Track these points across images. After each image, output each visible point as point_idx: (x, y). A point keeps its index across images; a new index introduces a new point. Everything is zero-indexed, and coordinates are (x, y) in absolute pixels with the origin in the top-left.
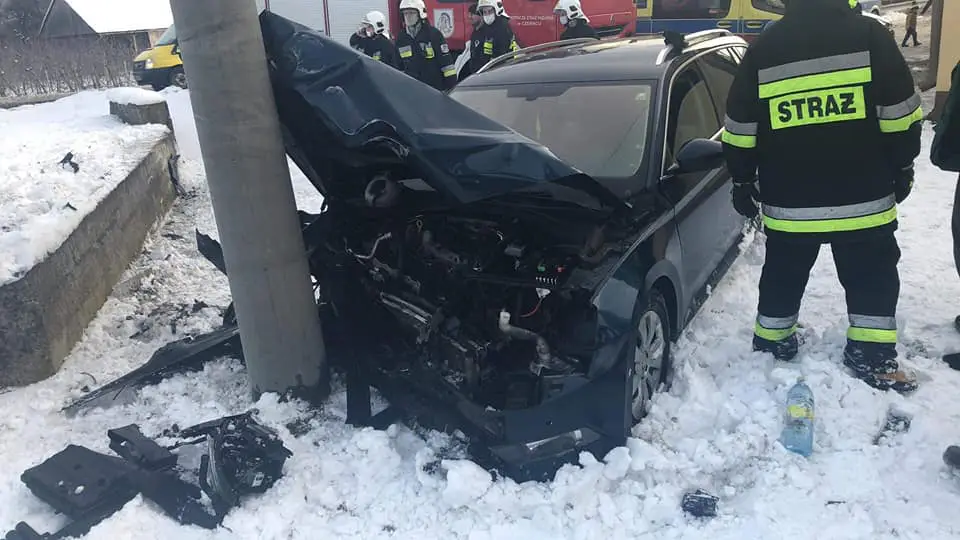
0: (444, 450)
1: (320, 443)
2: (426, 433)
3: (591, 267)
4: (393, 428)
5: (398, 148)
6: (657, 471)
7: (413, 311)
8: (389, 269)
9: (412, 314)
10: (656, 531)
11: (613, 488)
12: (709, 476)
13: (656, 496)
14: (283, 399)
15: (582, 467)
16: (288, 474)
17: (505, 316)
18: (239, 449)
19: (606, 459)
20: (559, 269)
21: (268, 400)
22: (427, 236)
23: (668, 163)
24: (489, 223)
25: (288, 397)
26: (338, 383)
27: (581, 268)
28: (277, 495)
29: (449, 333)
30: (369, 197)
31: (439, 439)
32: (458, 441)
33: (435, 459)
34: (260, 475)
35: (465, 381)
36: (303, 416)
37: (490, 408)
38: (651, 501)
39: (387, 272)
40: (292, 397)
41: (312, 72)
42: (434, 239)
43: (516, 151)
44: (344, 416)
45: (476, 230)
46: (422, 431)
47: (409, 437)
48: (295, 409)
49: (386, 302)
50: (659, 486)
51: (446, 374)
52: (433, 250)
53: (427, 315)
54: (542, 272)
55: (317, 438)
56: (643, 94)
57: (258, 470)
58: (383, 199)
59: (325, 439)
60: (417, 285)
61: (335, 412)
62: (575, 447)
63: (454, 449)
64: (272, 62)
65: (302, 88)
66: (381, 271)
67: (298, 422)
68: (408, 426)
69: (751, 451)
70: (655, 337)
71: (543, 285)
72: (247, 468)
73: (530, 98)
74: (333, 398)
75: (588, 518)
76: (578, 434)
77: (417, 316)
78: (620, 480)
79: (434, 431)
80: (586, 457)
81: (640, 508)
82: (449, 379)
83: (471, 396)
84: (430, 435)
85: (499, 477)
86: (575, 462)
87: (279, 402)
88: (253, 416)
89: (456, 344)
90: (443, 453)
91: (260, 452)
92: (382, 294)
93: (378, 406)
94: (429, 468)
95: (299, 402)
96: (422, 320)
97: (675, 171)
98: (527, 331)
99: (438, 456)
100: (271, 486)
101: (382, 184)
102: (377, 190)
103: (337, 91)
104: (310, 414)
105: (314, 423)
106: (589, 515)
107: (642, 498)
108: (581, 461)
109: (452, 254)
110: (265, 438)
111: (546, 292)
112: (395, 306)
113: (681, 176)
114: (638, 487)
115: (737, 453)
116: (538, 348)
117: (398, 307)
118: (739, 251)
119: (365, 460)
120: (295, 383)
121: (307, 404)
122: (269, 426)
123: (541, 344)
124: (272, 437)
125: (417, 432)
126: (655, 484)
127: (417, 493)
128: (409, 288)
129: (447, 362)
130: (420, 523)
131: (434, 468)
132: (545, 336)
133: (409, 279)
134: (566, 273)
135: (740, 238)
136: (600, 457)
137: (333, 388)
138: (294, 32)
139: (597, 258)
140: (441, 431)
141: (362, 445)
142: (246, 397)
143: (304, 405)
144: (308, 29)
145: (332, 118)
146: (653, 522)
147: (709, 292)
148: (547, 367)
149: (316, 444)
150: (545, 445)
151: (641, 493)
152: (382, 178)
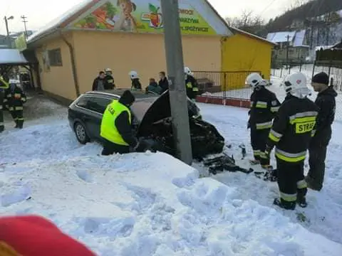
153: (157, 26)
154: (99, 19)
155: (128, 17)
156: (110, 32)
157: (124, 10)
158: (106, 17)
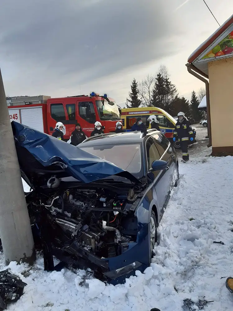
0: (84, 276)
1: (35, 279)
2: (76, 271)
3: (132, 203)
4: (63, 270)
5: (62, 165)
6: (163, 274)
7: (69, 224)
8: (58, 210)
9: (69, 225)
10: (165, 297)
11: (148, 283)
12: (180, 274)
13: (164, 284)
14: (19, 263)
15: (137, 276)
16: (25, 293)
17: (104, 223)
18: (6, 285)
19: (144, 272)
20: (121, 204)
21: (13, 264)
22: (71, 197)
23: (149, 168)
24: (92, 191)
25: (21, 262)
26: (39, 255)
27: (128, 203)
28: (22, 302)
29: (84, 231)
30: (49, 184)
31: (81, 273)
32: (89, 272)
33: (83, 280)
34: (15, 294)
35: (92, 248)
36: (27, 269)
37: (103, 258)
38: (162, 286)
39: (57, 211)
40: (22, 263)
41: (31, 141)
42: (74, 198)
43: (103, 165)
44: (43, 268)
45: (88, 194)
46: (74, 270)
47: (69, 273)
48: (24, 267)
49: (58, 222)
50: (164, 280)
51: (84, 246)
52: (74, 201)
53: (75, 225)
54: (115, 206)
55: (33, 278)
56: (138, 147)
57: (14, 292)
58: (54, 185)
59: (36, 277)
60: (69, 215)
61: (39, 267)
62: (133, 269)
63: (88, 276)
64: (16, 138)
65: (27, 147)
66: (55, 211)
67: (25, 272)
68: (69, 269)
69: (192, 263)
70: (153, 226)
71: (116, 210)
72: (10, 292)
73: (102, 149)
74: (37, 261)
75: (141, 296)
76: (134, 264)
77: (71, 226)
78: (150, 279)
79: (80, 270)
80: (138, 272)
81: (159, 289)
82: (85, 248)
83: (94, 254)
84: (78, 271)
85: (107, 284)
86: (134, 275)
87: (17, 265)
88: (9, 271)
89: (87, 235)
90: (84, 278)
91: (14, 285)
92: (56, 219)
93: (56, 262)
94: (81, 284)
95: (25, 264)
96: (73, 227)
97: (151, 170)
98: (112, 228)
99: (83, 279)
100: (19, 298)
101: (54, 179)
102: (52, 181)
103: (40, 147)
104: (29, 268)
105: (31, 271)
106: (141, 295)
107: (159, 285)
108: (136, 274)
109: (81, 202)
110: (15, 279)
111: (117, 213)
112: (62, 223)
113: (153, 172)
114: (157, 281)
115: (188, 265)
116: (116, 233)
117: (63, 223)
118: (170, 196)
119: (54, 284)
120: (23, 256)
121: (28, 264)
122: (16, 274)
123: (118, 232)
124: (18, 278)
125: (72, 271)
126: (163, 280)
127: (76, 295)
128: (66, 216)
129: (83, 242)
130: (79, 306)
131: (83, 284)
132: (118, 229)
133: (66, 213)
134: (124, 205)
135: (170, 192)
136: (142, 272)
137: (37, 257)
138: (24, 128)
139: (133, 200)
140: (82, 269)
141: (53, 278)
142: (3, 264)
143: (27, 265)
144: (29, 127)
145: (38, 156)
146: (164, 294)
147: (164, 210)
148: (120, 240)
149: (33, 280)
150: (123, 269)
151: (158, 283)
152: (53, 178)
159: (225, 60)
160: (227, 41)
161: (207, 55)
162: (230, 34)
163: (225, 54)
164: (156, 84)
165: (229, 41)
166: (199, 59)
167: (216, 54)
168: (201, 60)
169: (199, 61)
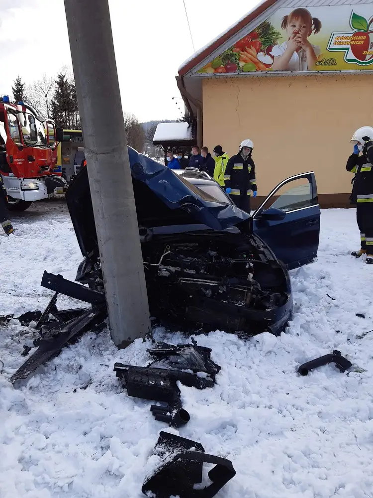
8: (172, 268)
17: (250, 275)
20: (252, 255)
35: (245, 304)
41: (150, 173)
49: (184, 281)
51: (235, 304)
54: (245, 257)
65: (147, 181)
66: (167, 270)
77: (207, 283)
89: (239, 289)
92: (180, 279)
96: (211, 284)
103: (165, 183)
111: (252, 264)
112: (190, 282)
117: (192, 282)
133: (187, 271)
153: (363, 58)
154: (244, 55)
155: (301, 45)
156: (264, 76)
157: (296, 33)
158: (258, 52)
159: (225, 80)
160: (231, 54)
161: (205, 68)
162: (234, 45)
163: (227, 72)
164: (57, 92)
165: (233, 55)
166: (193, 72)
167: (216, 69)
168: (195, 73)
169: (194, 76)
